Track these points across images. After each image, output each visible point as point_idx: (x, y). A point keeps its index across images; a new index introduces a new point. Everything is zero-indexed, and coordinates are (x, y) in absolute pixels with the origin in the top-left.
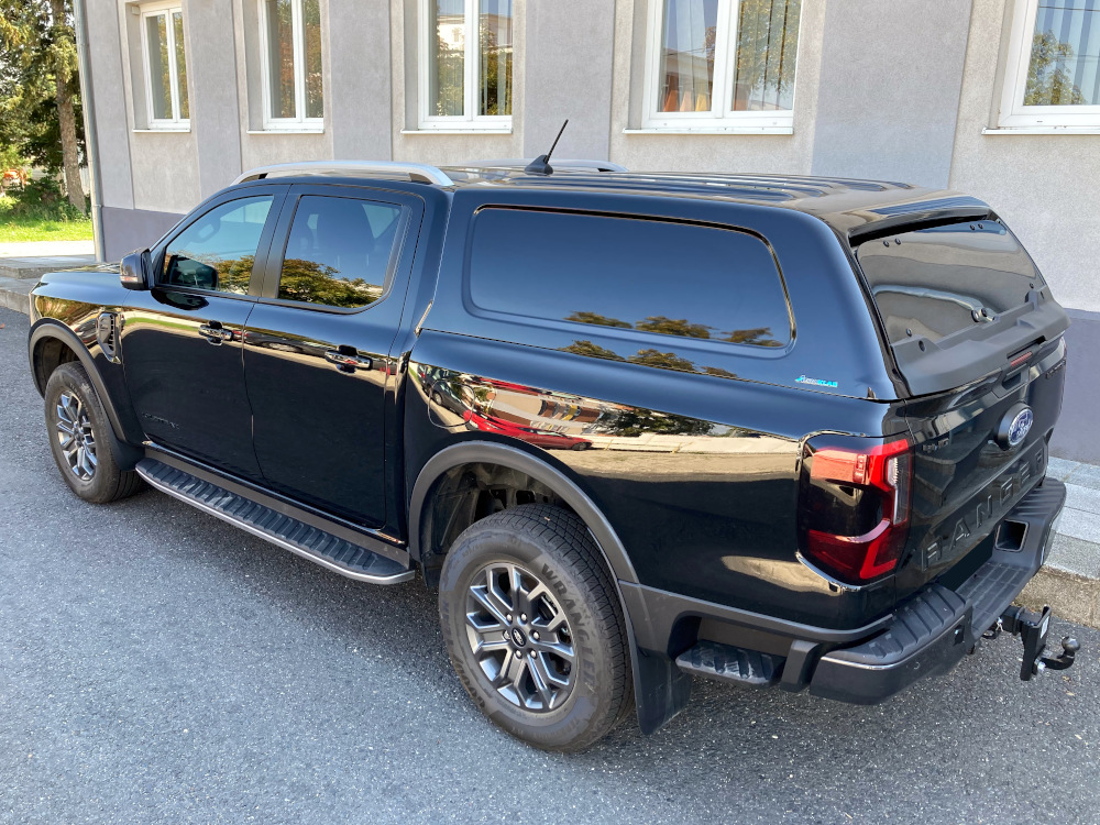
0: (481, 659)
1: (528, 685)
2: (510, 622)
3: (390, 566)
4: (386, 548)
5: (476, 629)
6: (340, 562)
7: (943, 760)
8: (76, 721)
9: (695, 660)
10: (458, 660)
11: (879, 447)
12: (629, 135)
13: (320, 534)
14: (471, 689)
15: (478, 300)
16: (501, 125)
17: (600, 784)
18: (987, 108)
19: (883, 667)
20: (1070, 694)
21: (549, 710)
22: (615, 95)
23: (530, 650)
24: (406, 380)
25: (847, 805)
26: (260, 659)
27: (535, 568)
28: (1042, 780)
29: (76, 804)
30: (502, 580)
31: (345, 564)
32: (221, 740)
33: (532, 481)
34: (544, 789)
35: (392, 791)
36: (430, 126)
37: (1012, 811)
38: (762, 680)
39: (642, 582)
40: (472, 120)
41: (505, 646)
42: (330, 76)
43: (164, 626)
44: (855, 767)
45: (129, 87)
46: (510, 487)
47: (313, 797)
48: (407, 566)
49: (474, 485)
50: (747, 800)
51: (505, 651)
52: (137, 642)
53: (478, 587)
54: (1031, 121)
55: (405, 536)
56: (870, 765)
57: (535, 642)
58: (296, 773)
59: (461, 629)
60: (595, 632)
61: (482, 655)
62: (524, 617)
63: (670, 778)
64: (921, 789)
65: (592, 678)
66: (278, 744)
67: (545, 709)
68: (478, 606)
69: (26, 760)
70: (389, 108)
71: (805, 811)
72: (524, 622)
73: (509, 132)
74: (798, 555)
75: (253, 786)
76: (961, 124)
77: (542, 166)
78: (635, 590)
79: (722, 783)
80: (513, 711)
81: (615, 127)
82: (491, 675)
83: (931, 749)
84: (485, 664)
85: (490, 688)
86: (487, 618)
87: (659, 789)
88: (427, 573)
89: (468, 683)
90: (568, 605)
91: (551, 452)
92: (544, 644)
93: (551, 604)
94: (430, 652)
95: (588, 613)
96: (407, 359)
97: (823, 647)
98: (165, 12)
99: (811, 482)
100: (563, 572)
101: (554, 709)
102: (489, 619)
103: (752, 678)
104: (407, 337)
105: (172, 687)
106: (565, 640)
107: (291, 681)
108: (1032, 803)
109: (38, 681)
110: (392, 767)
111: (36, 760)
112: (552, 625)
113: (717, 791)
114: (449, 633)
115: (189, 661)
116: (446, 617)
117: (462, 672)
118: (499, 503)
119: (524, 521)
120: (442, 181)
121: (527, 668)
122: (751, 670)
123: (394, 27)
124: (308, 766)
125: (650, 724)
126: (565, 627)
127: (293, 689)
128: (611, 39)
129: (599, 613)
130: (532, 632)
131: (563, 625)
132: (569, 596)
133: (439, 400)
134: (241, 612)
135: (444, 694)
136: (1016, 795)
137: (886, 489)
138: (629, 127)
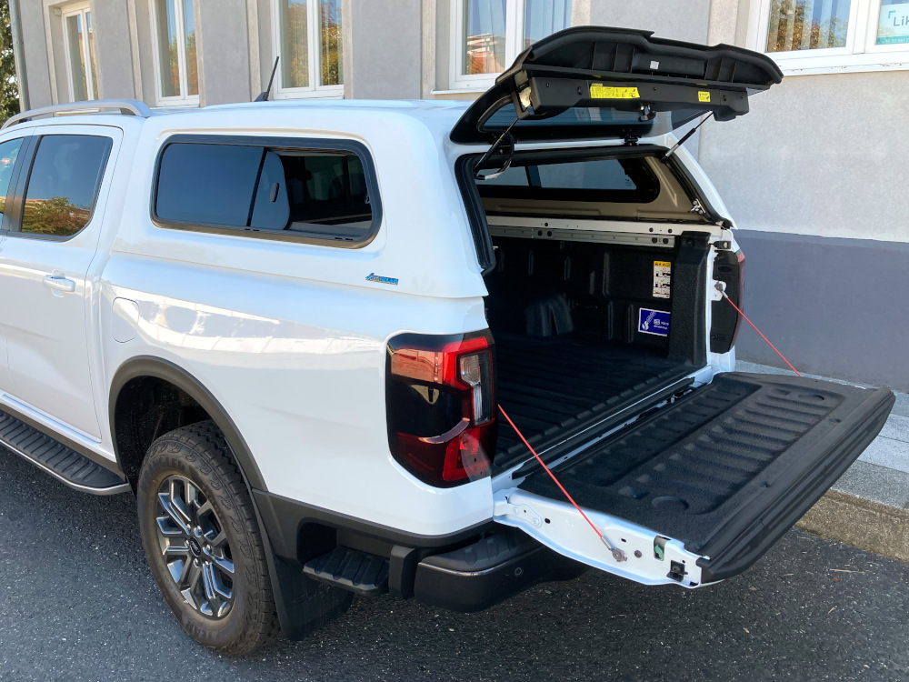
12: (437, 94)
16: (338, 94)
36: (283, 96)
40: (315, 90)
81: (425, 89)
138: (437, 89)
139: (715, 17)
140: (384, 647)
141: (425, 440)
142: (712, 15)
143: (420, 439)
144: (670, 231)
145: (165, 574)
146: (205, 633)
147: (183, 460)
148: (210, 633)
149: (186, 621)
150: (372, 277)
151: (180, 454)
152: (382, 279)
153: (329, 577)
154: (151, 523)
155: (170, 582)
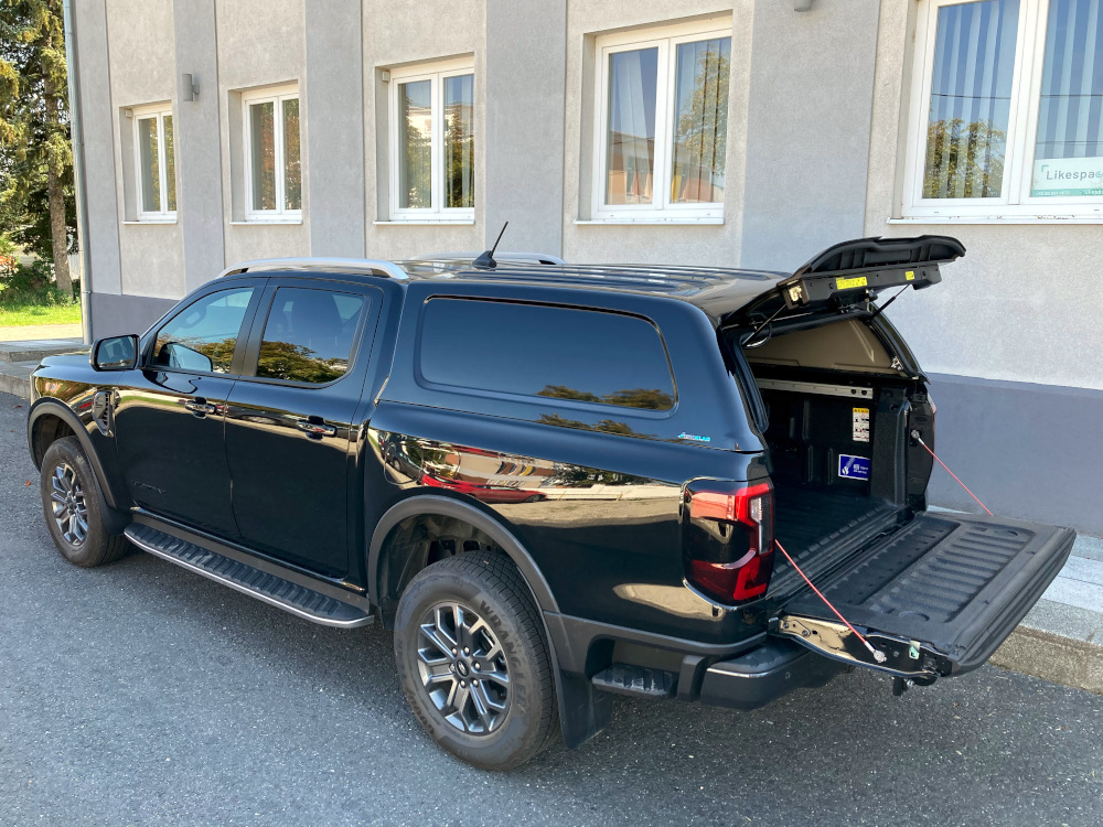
0: (431, 691)
1: (471, 712)
2: (455, 655)
3: (353, 612)
4: (349, 595)
5: (426, 664)
6: (308, 609)
7: (837, 772)
8: (70, 753)
9: (608, 678)
10: (411, 692)
11: (744, 490)
12: (579, 225)
13: (291, 586)
14: (422, 718)
15: (428, 375)
16: (466, 217)
17: (532, 797)
18: (890, 201)
19: (758, 675)
20: (958, 718)
21: (489, 733)
22: (566, 191)
23: (473, 679)
24: (367, 446)
25: (748, 811)
26: (236, 699)
27: (474, 605)
28: (921, 787)
29: (71, 820)
30: (448, 618)
31: (312, 611)
32: (199, 767)
33: (476, 531)
34: (484, 801)
35: (349, 806)
36: (401, 217)
37: (892, 813)
38: (661, 692)
39: (563, 611)
40: (438, 212)
41: (451, 677)
42: (307, 173)
43: (149, 672)
44: (759, 780)
45: (120, 182)
46: (458, 538)
47: (280, 811)
48: (367, 611)
49: (425, 536)
50: (662, 807)
51: (450, 682)
52: (124, 686)
53: (428, 625)
54: (930, 212)
55: (364, 583)
56: (772, 778)
57: (475, 672)
58: (265, 792)
59: (413, 665)
60: (526, 659)
61: (432, 686)
62: (467, 650)
63: (596, 791)
64: (814, 797)
65: (524, 699)
66: (250, 769)
67: (486, 732)
68: (428, 642)
69: (27, 785)
70: (361, 202)
71: (712, 816)
72: (467, 655)
73: (472, 223)
74: (685, 581)
75: (227, 804)
76: (869, 215)
77: (487, 261)
78: (557, 619)
79: (641, 794)
80: (458, 736)
81: (567, 218)
82: (439, 705)
83: (827, 764)
84: (434, 695)
85: (439, 716)
86: (435, 653)
87: (585, 800)
88: (384, 615)
89: (419, 713)
90: (503, 636)
91: (492, 506)
92: (485, 673)
93: (491, 638)
94: (388, 691)
95: (520, 642)
96: (366, 427)
97: (709, 660)
98: (157, 116)
99: (691, 521)
100: (497, 609)
101: (494, 731)
102: (437, 653)
103: (653, 690)
104: (367, 407)
105: (156, 724)
106: (502, 668)
107: (261, 717)
108: (910, 807)
109: (36, 721)
110: (351, 786)
111: (36, 785)
112: (490, 655)
113: (636, 801)
114: (403, 668)
115: (172, 701)
116: (400, 654)
117: (414, 702)
118: (448, 552)
119: (466, 564)
120: (398, 274)
121: (470, 696)
122: (653, 684)
123: (367, 129)
124: (277, 786)
125: (574, 739)
126: (502, 658)
127: (264, 723)
128: (561, 140)
129: (529, 641)
130: (474, 664)
131: (499, 655)
132: (503, 628)
133: (397, 465)
134: (218, 659)
135: (399, 725)
136: (897, 800)
137: (751, 524)
138: (579, 219)
139: (873, 163)
140: (635, 772)
142: (871, 161)
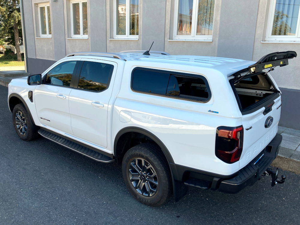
12: (169, 41)
16: (136, 38)
22: (166, 31)
36: (117, 37)
40: (127, 36)
45: (35, 26)
70: (105, 33)
73: (138, 40)
76: (256, 40)
81: (166, 39)
98: (45, 6)
105: (53, 187)
109: (18, 186)
110: (110, 207)
111: (19, 206)
113: (193, 213)
115: (57, 180)
123: (107, 11)
124: (89, 207)
127: (84, 187)
141: (227, 152)
142: (257, 24)
143: (225, 152)
144: (262, 93)
145: (131, 185)
146: (146, 200)
147: (143, 154)
148: (148, 201)
149: (138, 197)
150: (210, 111)
151: (142, 152)
152: (213, 112)
153: (193, 185)
154: (127, 171)
155: (132, 187)
